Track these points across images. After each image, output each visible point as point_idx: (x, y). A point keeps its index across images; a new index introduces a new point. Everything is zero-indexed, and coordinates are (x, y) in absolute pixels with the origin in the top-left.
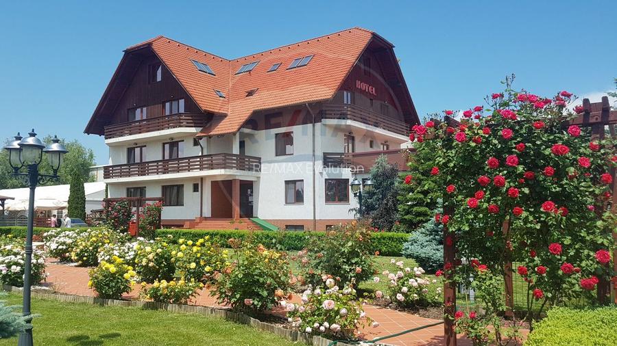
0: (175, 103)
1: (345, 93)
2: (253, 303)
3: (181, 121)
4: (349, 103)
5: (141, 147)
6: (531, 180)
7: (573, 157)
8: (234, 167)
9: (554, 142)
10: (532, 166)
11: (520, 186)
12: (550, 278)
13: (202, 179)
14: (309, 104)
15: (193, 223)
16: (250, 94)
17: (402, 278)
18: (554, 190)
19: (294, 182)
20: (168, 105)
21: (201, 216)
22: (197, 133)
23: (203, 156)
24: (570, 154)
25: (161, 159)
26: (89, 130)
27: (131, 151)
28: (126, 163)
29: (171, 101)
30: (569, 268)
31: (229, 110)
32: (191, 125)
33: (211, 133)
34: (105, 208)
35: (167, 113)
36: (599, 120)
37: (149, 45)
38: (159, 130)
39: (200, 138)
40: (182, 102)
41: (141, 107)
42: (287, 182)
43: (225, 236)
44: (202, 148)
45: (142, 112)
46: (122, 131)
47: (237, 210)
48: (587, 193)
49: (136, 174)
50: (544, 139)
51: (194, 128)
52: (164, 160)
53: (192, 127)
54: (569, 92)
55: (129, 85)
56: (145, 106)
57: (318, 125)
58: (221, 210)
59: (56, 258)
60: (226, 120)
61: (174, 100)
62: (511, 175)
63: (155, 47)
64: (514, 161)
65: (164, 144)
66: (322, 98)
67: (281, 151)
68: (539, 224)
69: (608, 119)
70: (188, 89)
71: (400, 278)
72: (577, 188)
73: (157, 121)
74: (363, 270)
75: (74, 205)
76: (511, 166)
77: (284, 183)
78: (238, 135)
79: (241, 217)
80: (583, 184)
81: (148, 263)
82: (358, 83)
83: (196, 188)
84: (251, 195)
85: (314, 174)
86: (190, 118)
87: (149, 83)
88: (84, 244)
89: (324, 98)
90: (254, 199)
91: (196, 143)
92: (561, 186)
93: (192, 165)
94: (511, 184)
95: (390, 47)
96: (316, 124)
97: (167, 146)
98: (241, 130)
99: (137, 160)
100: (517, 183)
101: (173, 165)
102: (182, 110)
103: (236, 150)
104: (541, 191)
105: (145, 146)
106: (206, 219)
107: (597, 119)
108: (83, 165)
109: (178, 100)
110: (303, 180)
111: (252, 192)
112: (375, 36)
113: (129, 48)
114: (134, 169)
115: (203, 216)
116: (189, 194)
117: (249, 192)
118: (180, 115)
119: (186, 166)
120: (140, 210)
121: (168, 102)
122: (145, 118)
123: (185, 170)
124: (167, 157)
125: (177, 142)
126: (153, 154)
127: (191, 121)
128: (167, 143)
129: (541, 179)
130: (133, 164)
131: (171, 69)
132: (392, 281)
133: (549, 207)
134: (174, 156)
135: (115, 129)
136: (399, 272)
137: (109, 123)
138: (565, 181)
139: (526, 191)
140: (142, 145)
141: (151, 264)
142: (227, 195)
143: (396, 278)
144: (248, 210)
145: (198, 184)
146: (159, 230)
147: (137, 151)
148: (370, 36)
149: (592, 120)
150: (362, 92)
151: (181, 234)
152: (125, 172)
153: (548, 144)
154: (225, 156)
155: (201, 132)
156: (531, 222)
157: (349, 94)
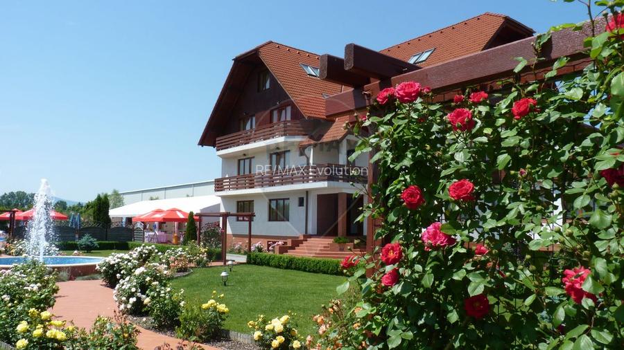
0: (282, 112)
5: (250, 159)
8: (341, 178)
13: (307, 192)
15: (296, 241)
20: (275, 113)
21: (306, 233)
22: (302, 142)
26: (202, 143)
27: (241, 163)
29: (278, 109)
35: (275, 121)
37: (257, 51)
38: (265, 139)
39: (306, 146)
40: (289, 110)
41: (251, 116)
44: (308, 158)
45: (251, 122)
51: (300, 137)
56: (254, 116)
60: (333, 126)
61: (282, 109)
65: (271, 155)
73: (264, 131)
78: (345, 142)
83: (301, 203)
91: (302, 153)
97: (274, 157)
98: (347, 138)
99: (247, 172)
102: (289, 118)
103: (343, 160)
105: (254, 157)
106: (311, 236)
109: (285, 108)
112: (507, 20)
113: (238, 55)
114: (241, 181)
116: (294, 209)
118: (286, 122)
119: (290, 178)
121: (275, 110)
123: (289, 183)
125: (285, 152)
128: (274, 154)
131: (277, 74)
140: (251, 156)
145: (303, 198)
147: (247, 162)
148: (502, 21)
152: (233, 185)
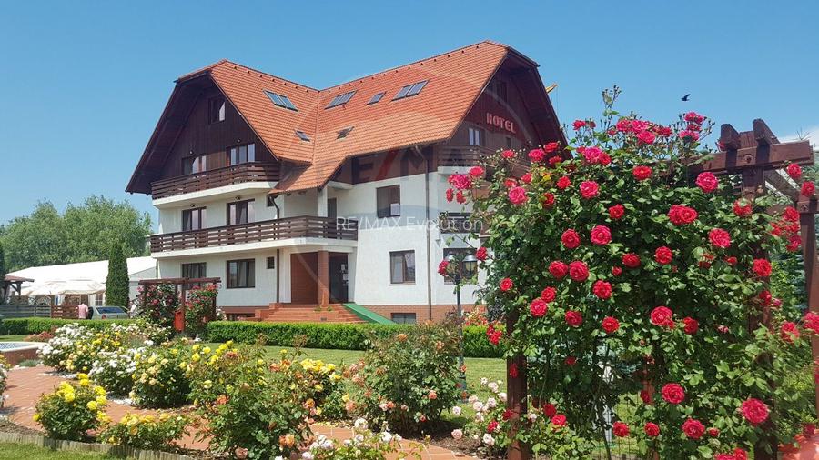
0: (242, 150)
1: (471, 131)
2: (248, 455)
3: (250, 173)
4: (477, 143)
5: (200, 210)
6: (635, 268)
7: (706, 228)
8: (321, 234)
9: (675, 201)
10: (636, 245)
11: (618, 279)
12: (668, 443)
13: (278, 251)
14: (419, 147)
15: (266, 312)
16: (343, 134)
17: (494, 408)
18: (673, 288)
19: (402, 253)
20: (233, 152)
21: (278, 300)
22: (271, 189)
23: (279, 220)
24: (699, 223)
25: (225, 224)
26: (132, 188)
27: (186, 215)
28: (180, 230)
29: (238, 146)
30: (696, 428)
31: (315, 158)
32: (263, 178)
33: (289, 189)
34: (142, 292)
35: (233, 163)
36: (753, 162)
37: (208, 72)
38: (221, 186)
39: (275, 196)
40: (252, 147)
41: (200, 156)
42: (393, 254)
43: (298, 330)
44: (278, 209)
45: (200, 161)
46: (173, 188)
47: (324, 291)
48: (731, 293)
49: (193, 246)
50: (654, 197)
51: (267, 183)
52: (229, 227)
53: (264, 181)
54: (700, 113)
55: (184, 127)
56: (204, 154)
57: (434, 175)
58: (304, 294)
59: (52, 366)
60: (309, 170)
61: (241, 145)
62: (602, 260)
63: (215, 75)
64: (604, 235)
65: (229, 205)
66: (437, 138)
67: (384, 212)
68: (651, 347)
69: (768, 159)
70: (258, 130)
71: (491, 409)
72: (712, 283)
73: (219, 174)
74: (441, 394)
75: (114, 288)
76: (599, 245)
77: (388, 255)
78: (325, 190)
79: (330, 302)
80: (723, 277)
81: (148, 380)
82: (489, 116)
83: (270, 264)
84: (346, 272)
85: (429, 242)
86: (262, 169)
87: (209, 123)
88: (84, 348)
89: (440, 137)
90: (349, 277)
91: (270, 203)
92: (684, 280)
93: (265, 233)
94: (601, 276)
95: (533, 66)
96: (430, 174)
97: (233, 208)
98: (329, 184)
99: (195, 227)
100: (610, 275)
101: (239, 232)
102: (252, 159)
103: (323, 211)
104: (653, 288)
105: (205, 208)
106: (284, 305)
107: (749, 160)
108: (136, 233)
109: (246, 145)
110: (413, 251)
111: (346, 268)
112: (510, 51)
113: (182, 76)
114: (190, 239)
115: (280, 301)
116: (261, 273)
117: (343, 268)
118: (248, 164)
119: (256, 234)
120: (187, 296)
121: (233, 147)
122: (204, 169)
123: (256, 239)
124: (233, 222)
125: (246, 202)
126: (215, 219)
127: (263, 173)
128: (232, 203)
129: (652, 268)
130: (188, 233)
131: (236, 103)
132: (479, 414)
133: (661, 317)
134: (242, 222)
135: (166, 186)
136: (490, 399)
137: (159, 178)
138: (691, 272)
139: (626, 287)
140: (200, 206)
141: (152, 381)
142: (311, 273)
143: (485, 408)
144: (340, 293)
145: (273, 258)
146: (212, 323)
147: (195, 214)
148: (503, 53)
149: (741, 163)
150: (494, 129)
151: (241, 328)
152: (178, 243)
153: (662, 206)
154: (307, 220)
155: (277, 187)
156: (636, 344)
157: (477, 133)
